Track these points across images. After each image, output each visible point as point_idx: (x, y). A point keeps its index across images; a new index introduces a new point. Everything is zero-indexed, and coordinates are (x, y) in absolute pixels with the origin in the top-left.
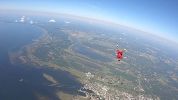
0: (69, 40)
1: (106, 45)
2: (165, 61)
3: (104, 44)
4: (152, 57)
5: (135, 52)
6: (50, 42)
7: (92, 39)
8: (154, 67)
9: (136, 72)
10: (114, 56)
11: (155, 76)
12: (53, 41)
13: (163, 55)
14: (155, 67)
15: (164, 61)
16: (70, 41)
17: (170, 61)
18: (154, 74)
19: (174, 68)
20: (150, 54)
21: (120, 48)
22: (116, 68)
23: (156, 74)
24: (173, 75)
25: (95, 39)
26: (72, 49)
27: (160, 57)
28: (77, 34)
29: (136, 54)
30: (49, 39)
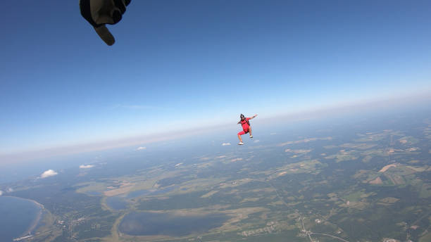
0: (105, 209)
1: (196, 187)
2: (338, 156)
3: (190, 187)
4: (307, 165)
5: (267, 173)
6: (61, 231)
7: (160, 187)
8: (321, 183)
9: (289, 216)
10: (224, 207)
11: (333, 202)
13: (327, 147)
14: (325, 182)
15: (336, 158)
16: (110, 213)
17: (347, 150)
18: (329, 198)
19: (364, 160)
20: (299, 159)
21: (230, 180)
22: (240, 232)
23: (334, 197)
24: (370, 176)
25: (164, 183)
26: (121, 232)
27: (324, 154)
29: (271, 177)
30: (55, 223)
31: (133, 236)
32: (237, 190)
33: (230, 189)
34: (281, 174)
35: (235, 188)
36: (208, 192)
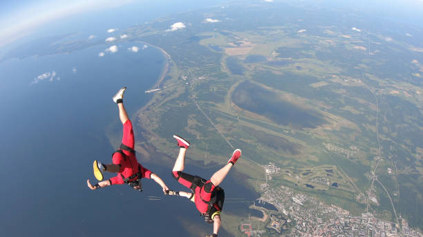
0: (223, 71)
1: (310, 70)
3: (305, 67)
6: (184, 88)
7: (276, 57)
9: (372, 149)
11: (415, 160)
12: (189, 84)
16: (227, 76)
18: (415, 152)
21: (343, 74)
23: (419, 154)
25: (283, 52)
28: (238, 45)
29: (382, 91)
30: (179, 78)
31: (241, 109)
32: (344, 91)
33: (339, 86)
34: (394, 92)
35: (345, 87)
36: (319, 81)
